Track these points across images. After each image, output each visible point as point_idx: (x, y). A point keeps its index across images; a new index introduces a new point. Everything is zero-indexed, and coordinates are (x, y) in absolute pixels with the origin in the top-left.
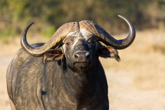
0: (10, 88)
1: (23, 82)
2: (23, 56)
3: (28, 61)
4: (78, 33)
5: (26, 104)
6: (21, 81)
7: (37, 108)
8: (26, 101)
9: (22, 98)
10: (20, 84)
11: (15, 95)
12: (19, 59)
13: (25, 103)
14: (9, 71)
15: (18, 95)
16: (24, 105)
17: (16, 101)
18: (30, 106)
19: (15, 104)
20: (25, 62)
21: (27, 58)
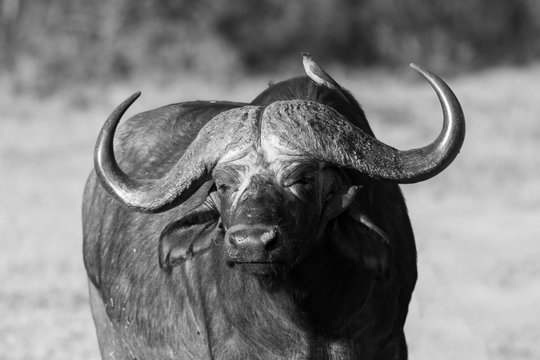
0: (91, 247)
1: (136, 228)
2: (139, 144)
3: (152, 159)
4: (253, 153)
5: (144, 299)
6: (129, 223)
7: (185, 315)
8: (145, 289)
9: (133, 280)
10: (125, 234)
11: (109, 267)
12: (124, 154)
13: (141, 295)
14: (91, 190)
15: (119, 268)
16: (138, 303)
17: (109, 290)
18: (159, 306)
19: (105, 299)
20: (144, 162)
21: (150, 152)
